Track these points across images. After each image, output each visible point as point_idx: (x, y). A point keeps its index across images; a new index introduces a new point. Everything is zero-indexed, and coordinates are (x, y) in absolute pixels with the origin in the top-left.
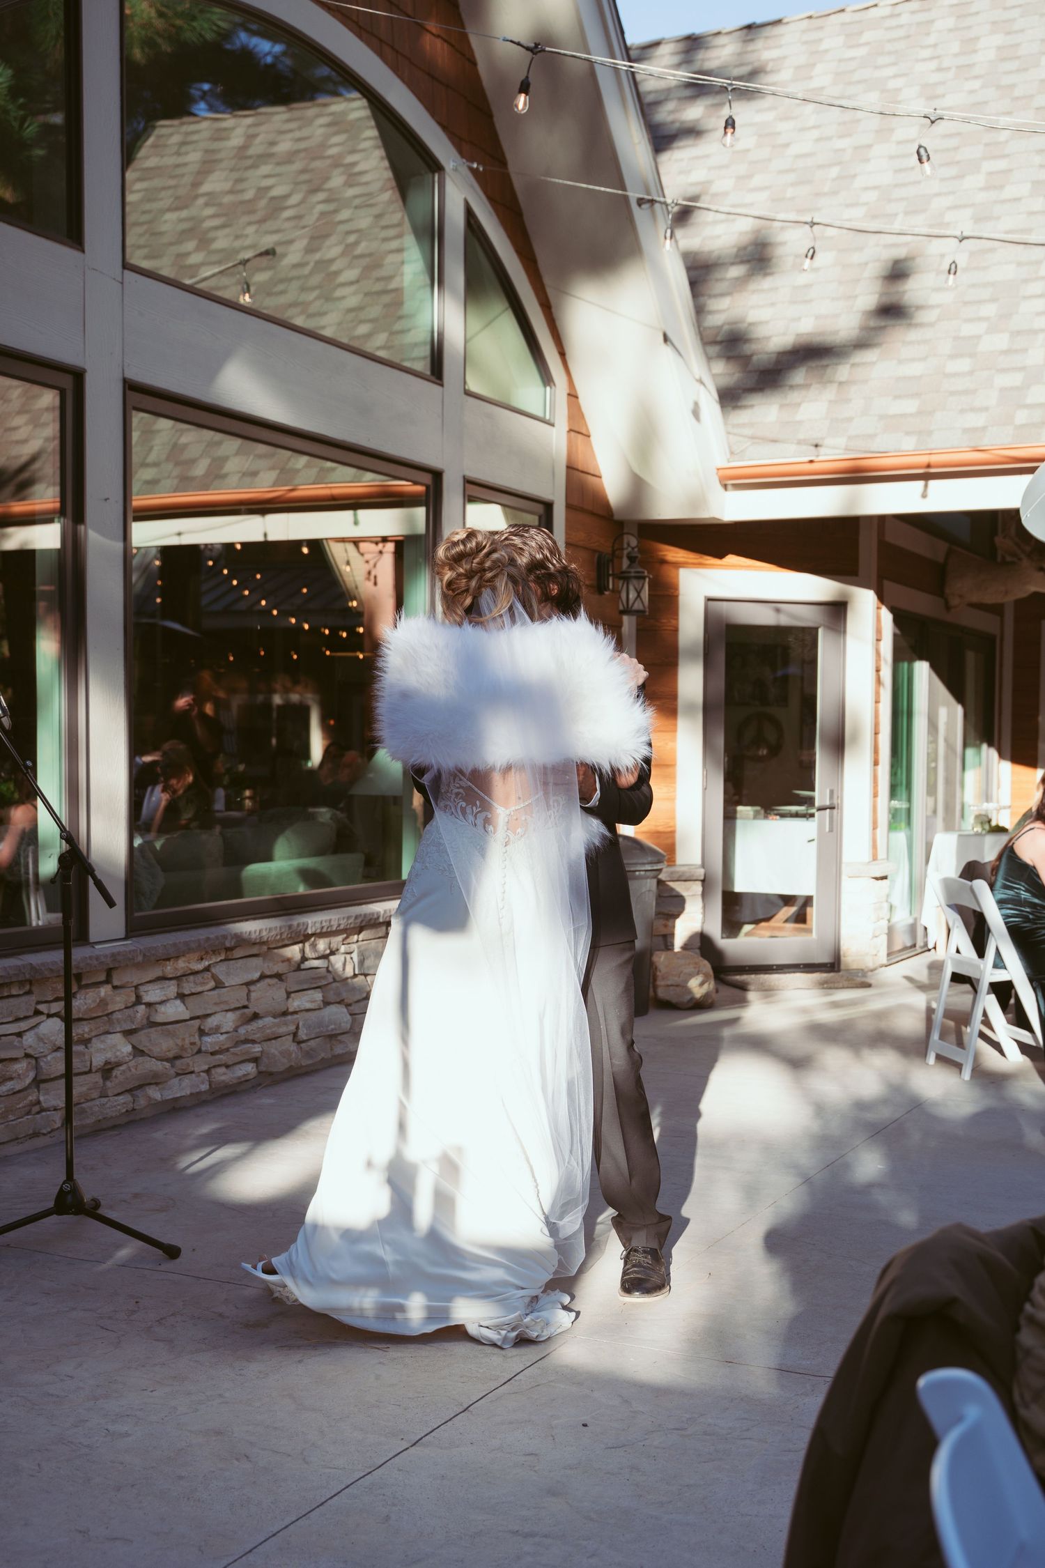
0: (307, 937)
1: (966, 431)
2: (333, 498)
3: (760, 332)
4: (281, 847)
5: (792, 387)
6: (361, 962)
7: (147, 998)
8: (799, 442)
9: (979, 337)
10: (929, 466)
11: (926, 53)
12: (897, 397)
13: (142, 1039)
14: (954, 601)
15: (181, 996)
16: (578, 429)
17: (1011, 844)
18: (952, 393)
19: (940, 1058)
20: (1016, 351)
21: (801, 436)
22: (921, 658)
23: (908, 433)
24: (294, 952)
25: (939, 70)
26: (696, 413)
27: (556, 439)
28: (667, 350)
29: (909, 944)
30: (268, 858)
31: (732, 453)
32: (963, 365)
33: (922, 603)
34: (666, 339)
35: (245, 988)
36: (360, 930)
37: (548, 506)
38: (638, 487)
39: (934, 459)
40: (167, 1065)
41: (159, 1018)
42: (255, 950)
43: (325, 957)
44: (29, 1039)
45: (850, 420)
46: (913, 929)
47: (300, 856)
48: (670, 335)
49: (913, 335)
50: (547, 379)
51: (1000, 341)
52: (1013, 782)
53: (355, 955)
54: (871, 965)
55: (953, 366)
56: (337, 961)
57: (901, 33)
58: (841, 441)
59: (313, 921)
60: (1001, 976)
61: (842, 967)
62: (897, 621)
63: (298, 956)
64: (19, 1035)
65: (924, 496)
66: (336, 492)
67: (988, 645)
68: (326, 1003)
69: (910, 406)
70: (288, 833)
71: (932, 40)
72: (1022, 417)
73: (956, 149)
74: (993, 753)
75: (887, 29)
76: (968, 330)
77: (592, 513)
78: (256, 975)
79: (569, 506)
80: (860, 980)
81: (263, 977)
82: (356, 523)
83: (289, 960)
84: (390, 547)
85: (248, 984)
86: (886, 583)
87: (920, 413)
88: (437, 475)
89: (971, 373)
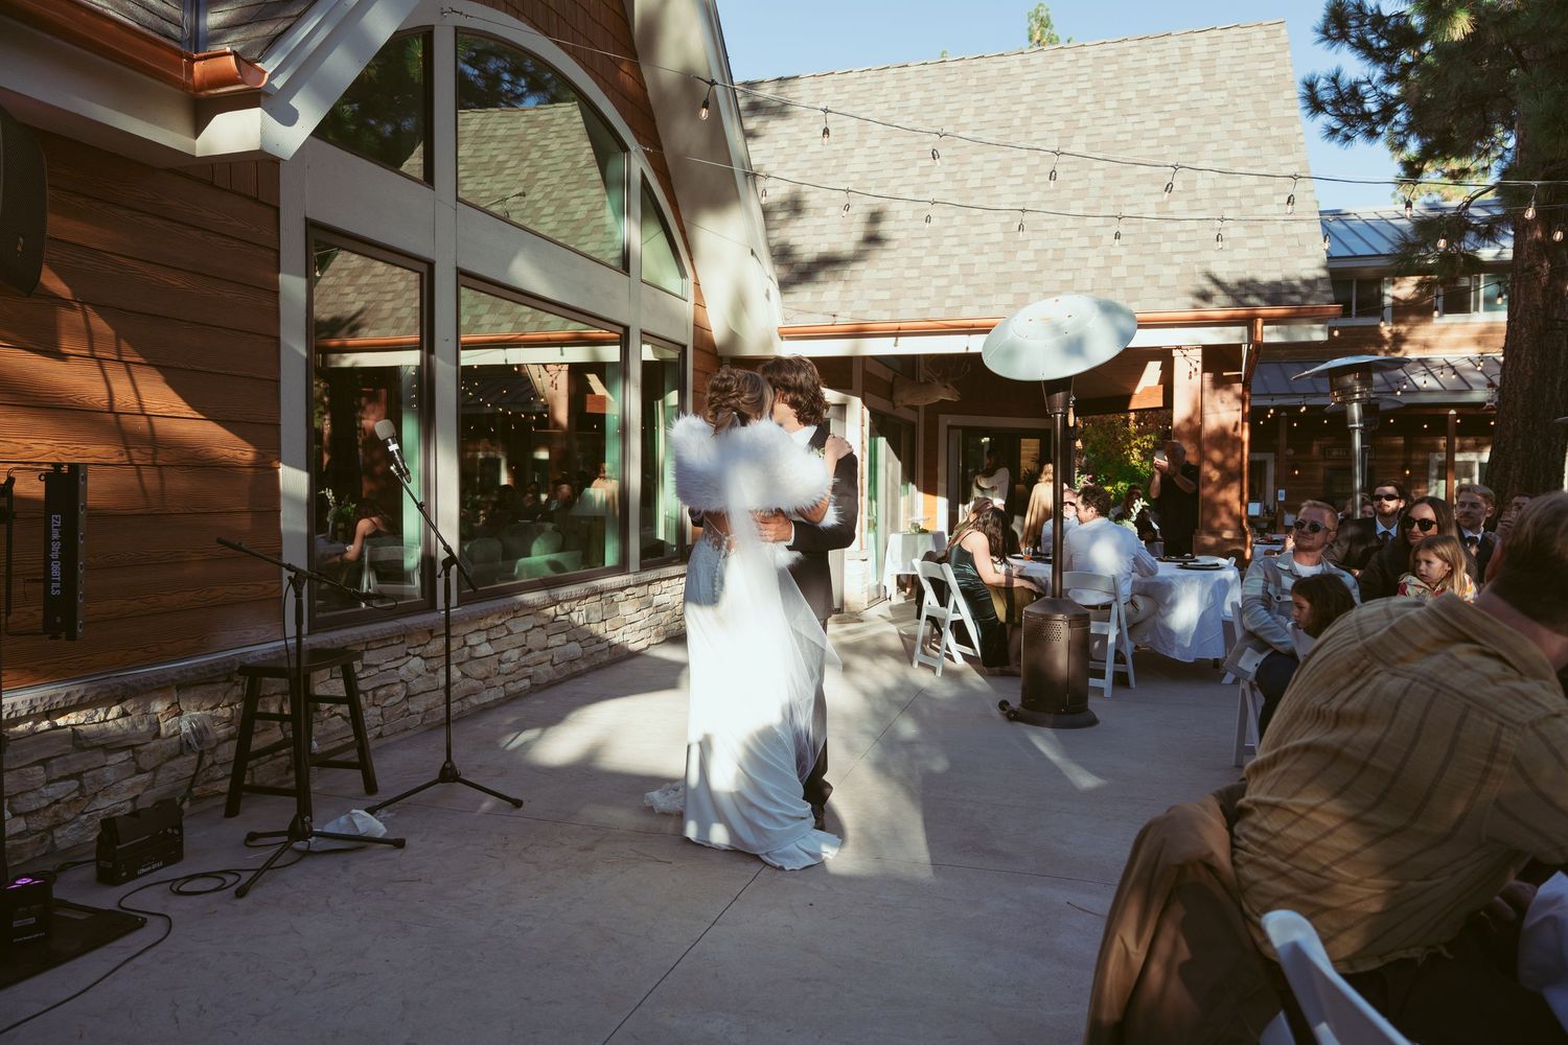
0: (558, 602)
1: (918, 310)
2: (549, 340)
3: (798, 250)
4: (536, 547)
5: (817, 283)
6: (587, 616)
7: (470, 643)
8: (824, 314)
9: (922, 258)
10: (899, 329)
11: (882, 99)
12: (878, 290)
13: (466, 668)
14: (899, 404)
15: (489, 641)
16: (700, 303)
17: (957, 543)
18: (909, 289)
19: (920, 664)
20: (943, 266)
21: (825, 310)
22: (882, 436)
23: (886, 310)
24: (551, 611)
25: (889, 109)
26: (768, 296)
27: (688, 308)
28: (753, 259)
29: (876, 596)
30: (528, 554)
31: (786, 319)
32: (914, 273)
33: (883, 405)
34: (752, 253)
35: (524, 635)
36: (587, 597)
37: (684, 348)
38: (733, 338)
39: (902, 325)
40: (481, 683)
41: (477, 655)
42: (530, 612)
43: (568, 614)
44: (402, 671)
45: (852, 302)
46: (878, 587)
47: (546, 554)
48: (755, 251)
49: (885, 255)
50: (683, 274)
51: (934, 260)
52: (924, 504)
53: (584, 612)
54: (861, 609)
55: (907, 274)
56: (574, 616)
57: (866, 87)
58: (849, 314)
59: (563, 592)
60: (957, 617)
61: (845, 610)
62: (871, 415)
63: (553, 614)
64: (397, 668)
65: (895, 345)
66: (550, 336)
67: (912, 426)
68: (568, 641)
69: (886, 295)
70: (539, 539)
71: (884, 92)
72: (949, 303)
73: (902, 153)
74: (914, 487)
75: (859, 85)
76: (916, 253)
77: (707, 352)
78: (531, 626)
79: (695, 348)
80: (856, 617)
81: (534, 627)
82: (562, 354)
83: (548, 616)
84: (566, 367)
85: (525, 632)
86: (866, 394)
87: (891, 299)
88: (626, 329)
89: (919, 278)
